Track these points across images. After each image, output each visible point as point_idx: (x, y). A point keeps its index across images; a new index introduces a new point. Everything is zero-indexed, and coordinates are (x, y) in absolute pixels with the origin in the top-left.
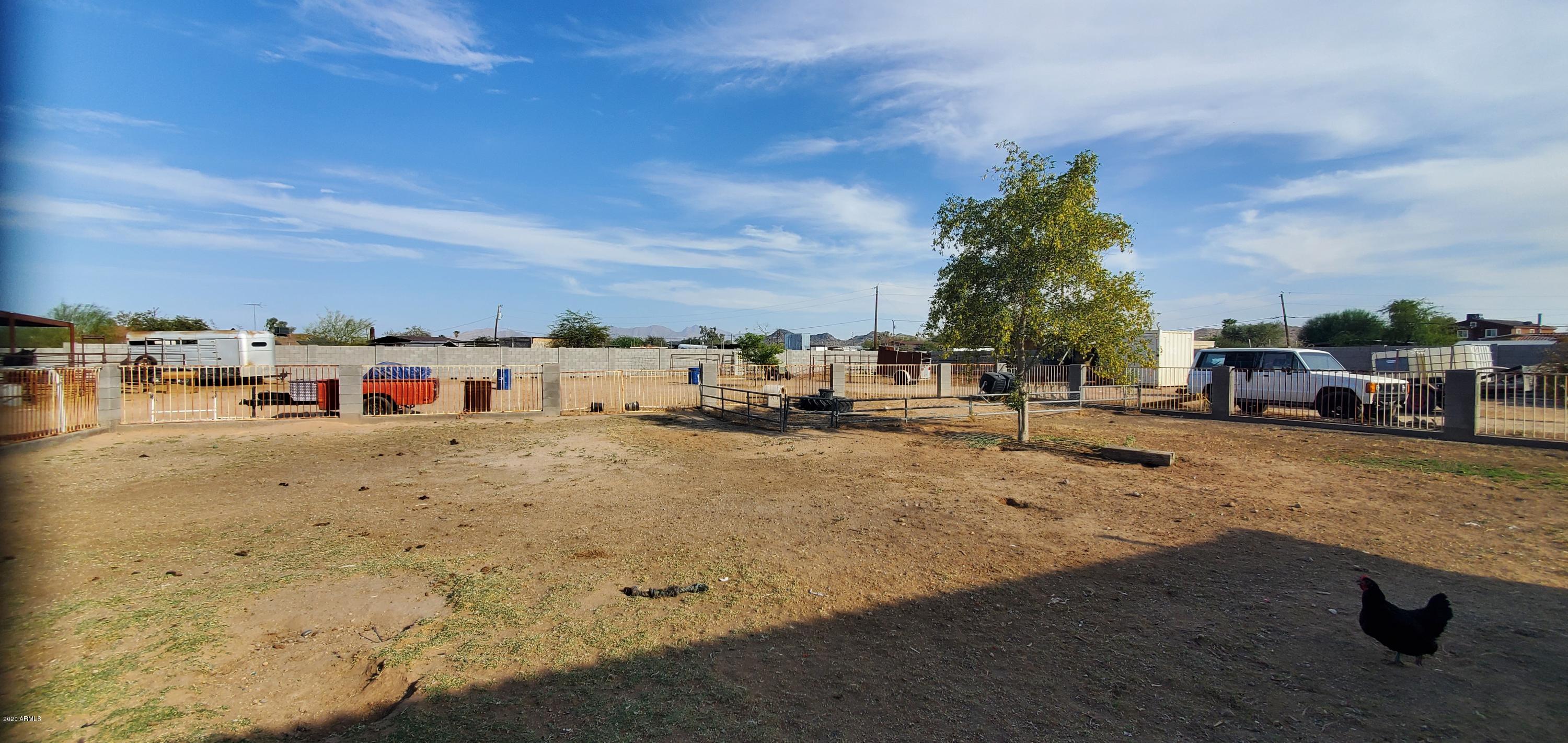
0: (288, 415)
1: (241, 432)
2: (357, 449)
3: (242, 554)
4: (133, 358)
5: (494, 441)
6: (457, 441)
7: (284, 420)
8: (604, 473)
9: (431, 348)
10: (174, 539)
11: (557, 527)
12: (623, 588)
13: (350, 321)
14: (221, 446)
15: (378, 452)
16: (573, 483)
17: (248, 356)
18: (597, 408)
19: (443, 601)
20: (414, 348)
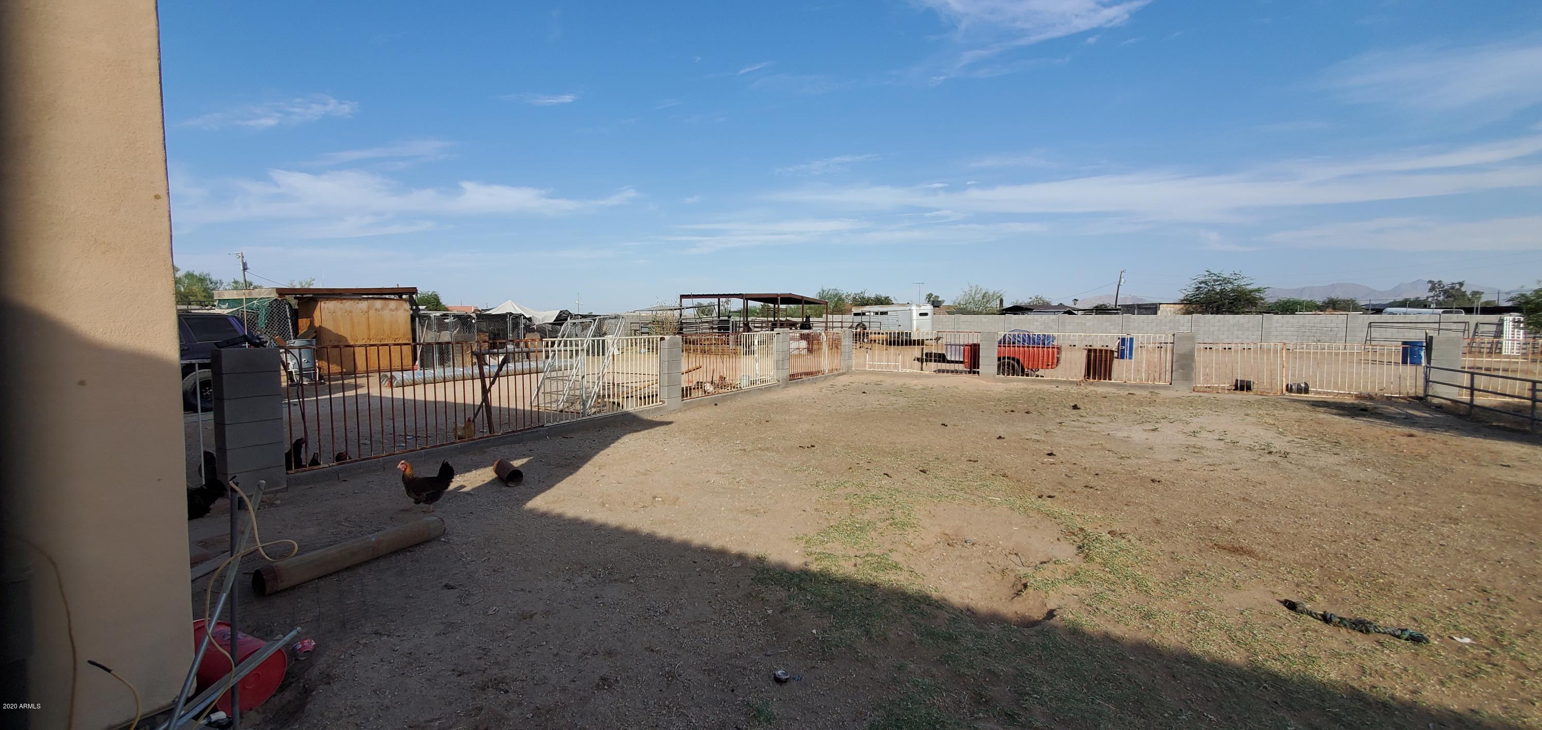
0: (943, 371)
1: (915, 382)
2: (994, 404)
3: (924, 471)
4: (855, 325)
5: (1116, 410)
6: (1078, 406)
7: (941, 374)
8: (1254, 464)
9: (1053, 317)
10: (885, 452)
11: (1191, 511)
12: (1283, 599)
13: (985, 293)
14: (904, 391)
15: (1010, 408)
16: (1212, 468)
17: (917, 324)
18: (1243, 386)
19: (1073, 550)
20: (1037, 317)
